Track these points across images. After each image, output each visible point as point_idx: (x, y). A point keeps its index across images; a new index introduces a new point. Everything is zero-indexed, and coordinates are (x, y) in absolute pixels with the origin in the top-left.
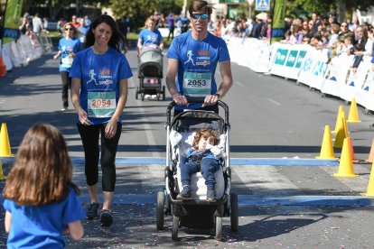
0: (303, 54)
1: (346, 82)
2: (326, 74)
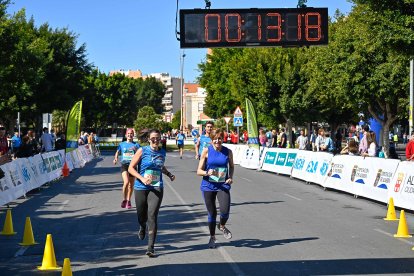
0: (293, 156)
1: (352, 179)
2: (328, 172)
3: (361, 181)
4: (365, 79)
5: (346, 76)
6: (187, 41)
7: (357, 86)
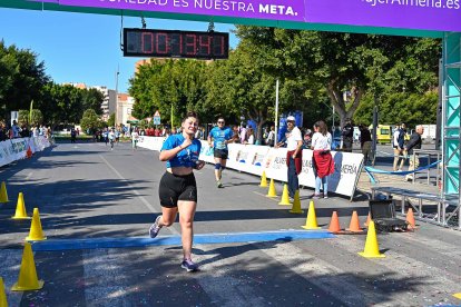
1: (237, 160)
3: (243, 161)
4: (245, 93)
5: (233, 90)
6: (129, 51)
7: (241, 98)
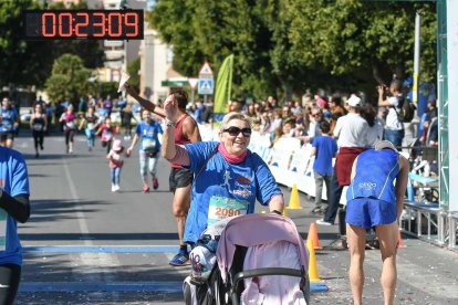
1: (289, 167)
2: (268, 160)
5: (334, 27)
7: (349, 43)
